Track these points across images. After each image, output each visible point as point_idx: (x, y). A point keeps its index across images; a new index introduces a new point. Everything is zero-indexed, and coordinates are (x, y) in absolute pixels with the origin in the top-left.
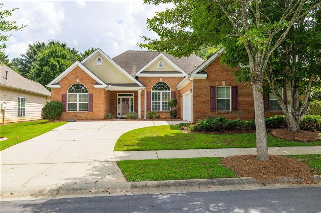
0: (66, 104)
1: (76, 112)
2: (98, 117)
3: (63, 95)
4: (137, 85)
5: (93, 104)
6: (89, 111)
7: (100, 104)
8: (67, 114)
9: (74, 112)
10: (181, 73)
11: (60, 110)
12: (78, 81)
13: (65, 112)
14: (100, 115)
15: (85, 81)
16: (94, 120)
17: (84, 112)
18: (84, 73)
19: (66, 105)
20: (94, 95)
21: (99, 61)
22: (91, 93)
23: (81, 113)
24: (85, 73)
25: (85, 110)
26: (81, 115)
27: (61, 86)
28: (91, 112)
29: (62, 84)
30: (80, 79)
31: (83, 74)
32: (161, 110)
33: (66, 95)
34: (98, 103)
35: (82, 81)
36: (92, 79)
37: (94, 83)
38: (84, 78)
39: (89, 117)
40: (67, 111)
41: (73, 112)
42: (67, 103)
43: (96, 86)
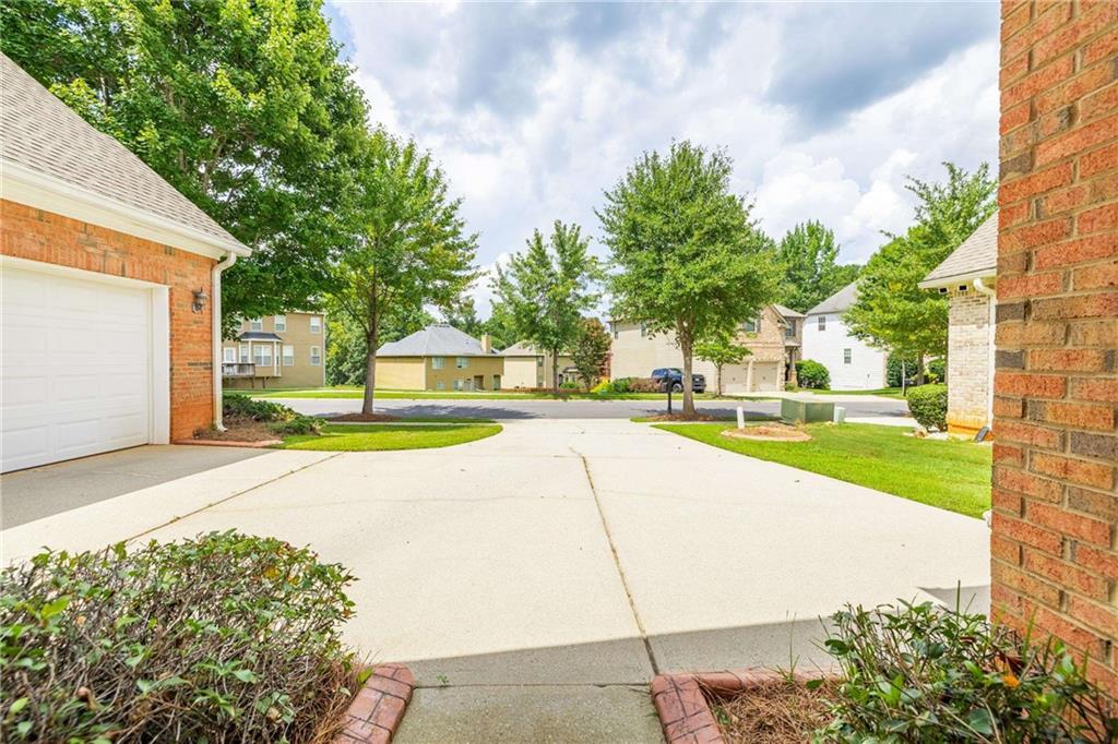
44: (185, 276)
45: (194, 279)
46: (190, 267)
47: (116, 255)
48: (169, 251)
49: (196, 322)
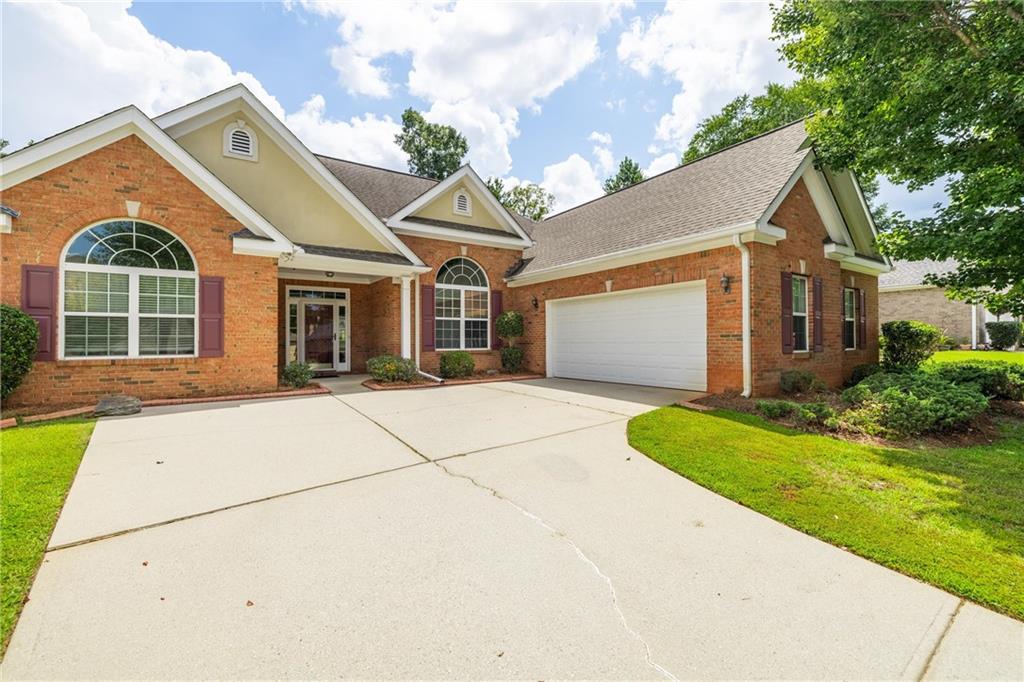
0: (54, 317)
1: (124, 364)
2: (252, 380)
3: (28, 272)
4: (401, 259)
5: (226, 322)
6: (201, 356)
7: (259, 322)
8: (61, 373)
9: (113, 362)
10: (518, 237)
11: (18, 353)
12: (133, 210)
13: (47, 366)
14: (259, 372)
15: (179, 215)
16: (228, 394)
17: (172, 360)
18: (171, 175)
19: (54, 327)
20: (228, 284)
21: (241, 142)
22: (213, 273)
23: (154, 366)
24: (180, 178)
25: (177, 349)
26: (153, 375)
27: (14, 218)
28: (212, 362)
29: (22, 209)
30: (150, 203)
31: (165, 181)
32: (463, 347)
33: (52, 272)
34: (252, 320)
35: (162, 213)
36: (218, 211)
37: (228, 232)
38: (175, 202)
39: (201, 381)
40: (61, 355)
41: (102, 364)
42: (61, 314)
43: (241, 246)
44: (718, 268)
45: (726, 267)
46: (723, 259)
47: (668, 272)
48: (703, 254)
49: (728, 302)
